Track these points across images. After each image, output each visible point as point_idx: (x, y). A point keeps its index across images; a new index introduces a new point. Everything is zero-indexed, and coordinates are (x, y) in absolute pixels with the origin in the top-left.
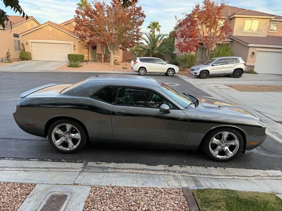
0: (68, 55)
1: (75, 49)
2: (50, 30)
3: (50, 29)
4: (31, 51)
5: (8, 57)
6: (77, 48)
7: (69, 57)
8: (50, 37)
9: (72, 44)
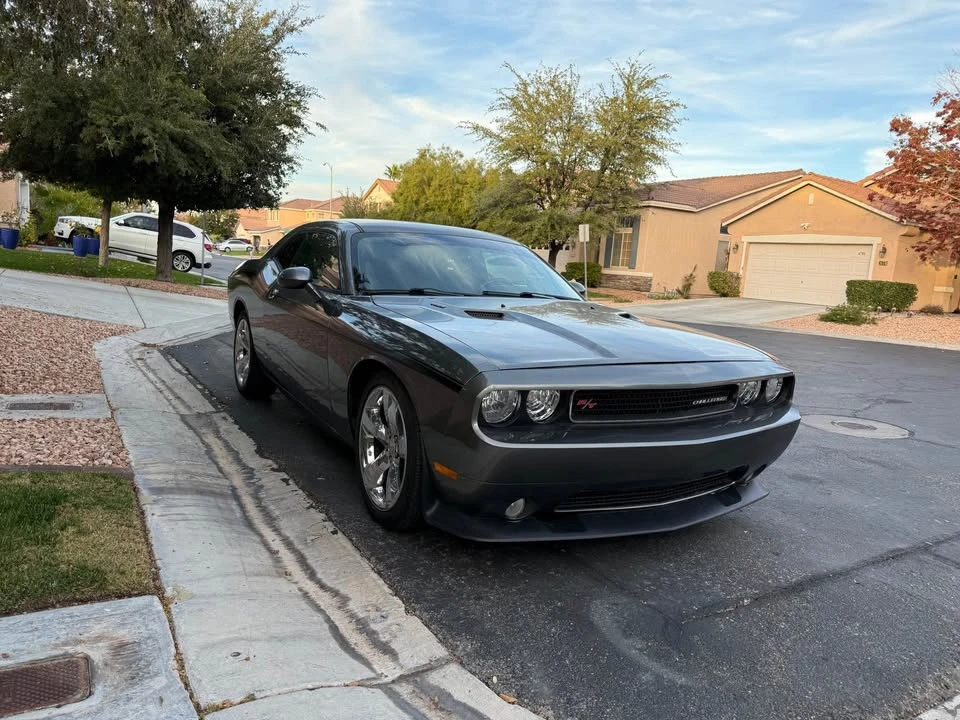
0: (850, 283)
1: (883, 264)
2: (811, 202)
3: (811, 197)
4: (741, 272)
5: (687, 287)
6: (891, 258)
7: (849, 293)
8: (807, 224)
9: (875, 246)
